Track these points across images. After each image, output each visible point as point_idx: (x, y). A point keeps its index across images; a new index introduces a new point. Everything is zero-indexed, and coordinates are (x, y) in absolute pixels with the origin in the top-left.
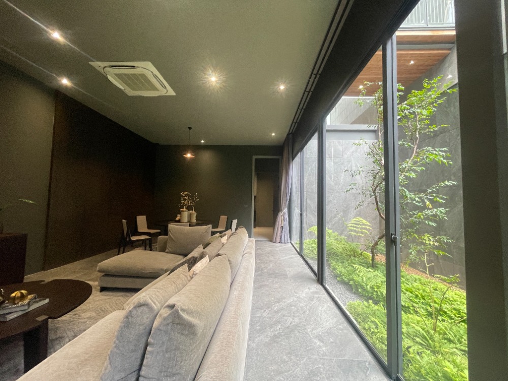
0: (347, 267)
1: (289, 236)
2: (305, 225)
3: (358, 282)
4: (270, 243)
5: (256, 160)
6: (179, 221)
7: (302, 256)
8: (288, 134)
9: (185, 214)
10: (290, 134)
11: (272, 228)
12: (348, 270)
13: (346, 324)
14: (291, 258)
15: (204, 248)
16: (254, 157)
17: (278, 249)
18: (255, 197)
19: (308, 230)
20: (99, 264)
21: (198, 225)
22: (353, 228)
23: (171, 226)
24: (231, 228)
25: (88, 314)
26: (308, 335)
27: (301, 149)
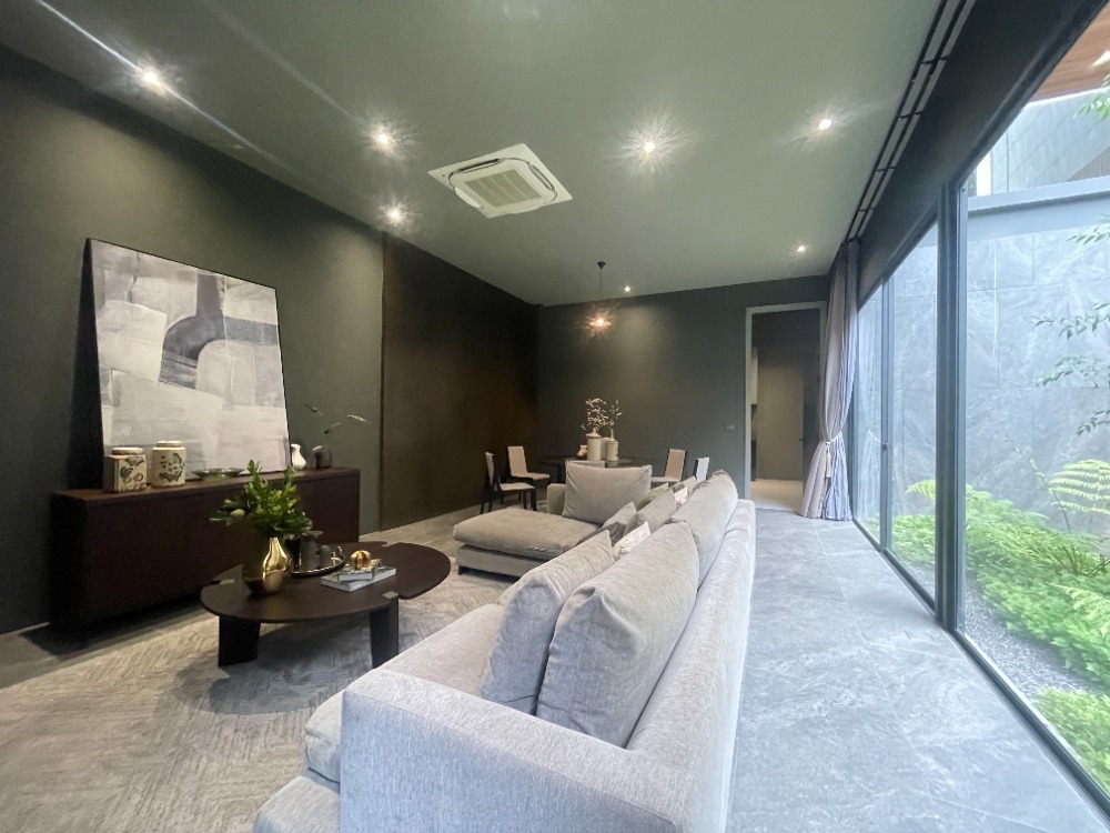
0: (1042, 598)
1: (847, 502)
2: (897, 477)
3: (1085, 643)
4: (796, 516)
5: (755, 316)
6: (584, 457)
7: (887, 555)
8: (847, 241)
9: (596, 443)
10: (851, 240)
11: (800, 484)
12: (1048, 605)
13: (1031, 742)
14: (856, 556)
15: (638, 509)
16: (751, 311)
17: (816, 532)
18: (754, 407)
19: (906, 488)
20: (455, 527)
21: (621, 465)
22: (1069, 491)
23: (571, 465)
24: (694, 474)
25: (444, 607)
26: (901, 741)
27: (886, 275)
